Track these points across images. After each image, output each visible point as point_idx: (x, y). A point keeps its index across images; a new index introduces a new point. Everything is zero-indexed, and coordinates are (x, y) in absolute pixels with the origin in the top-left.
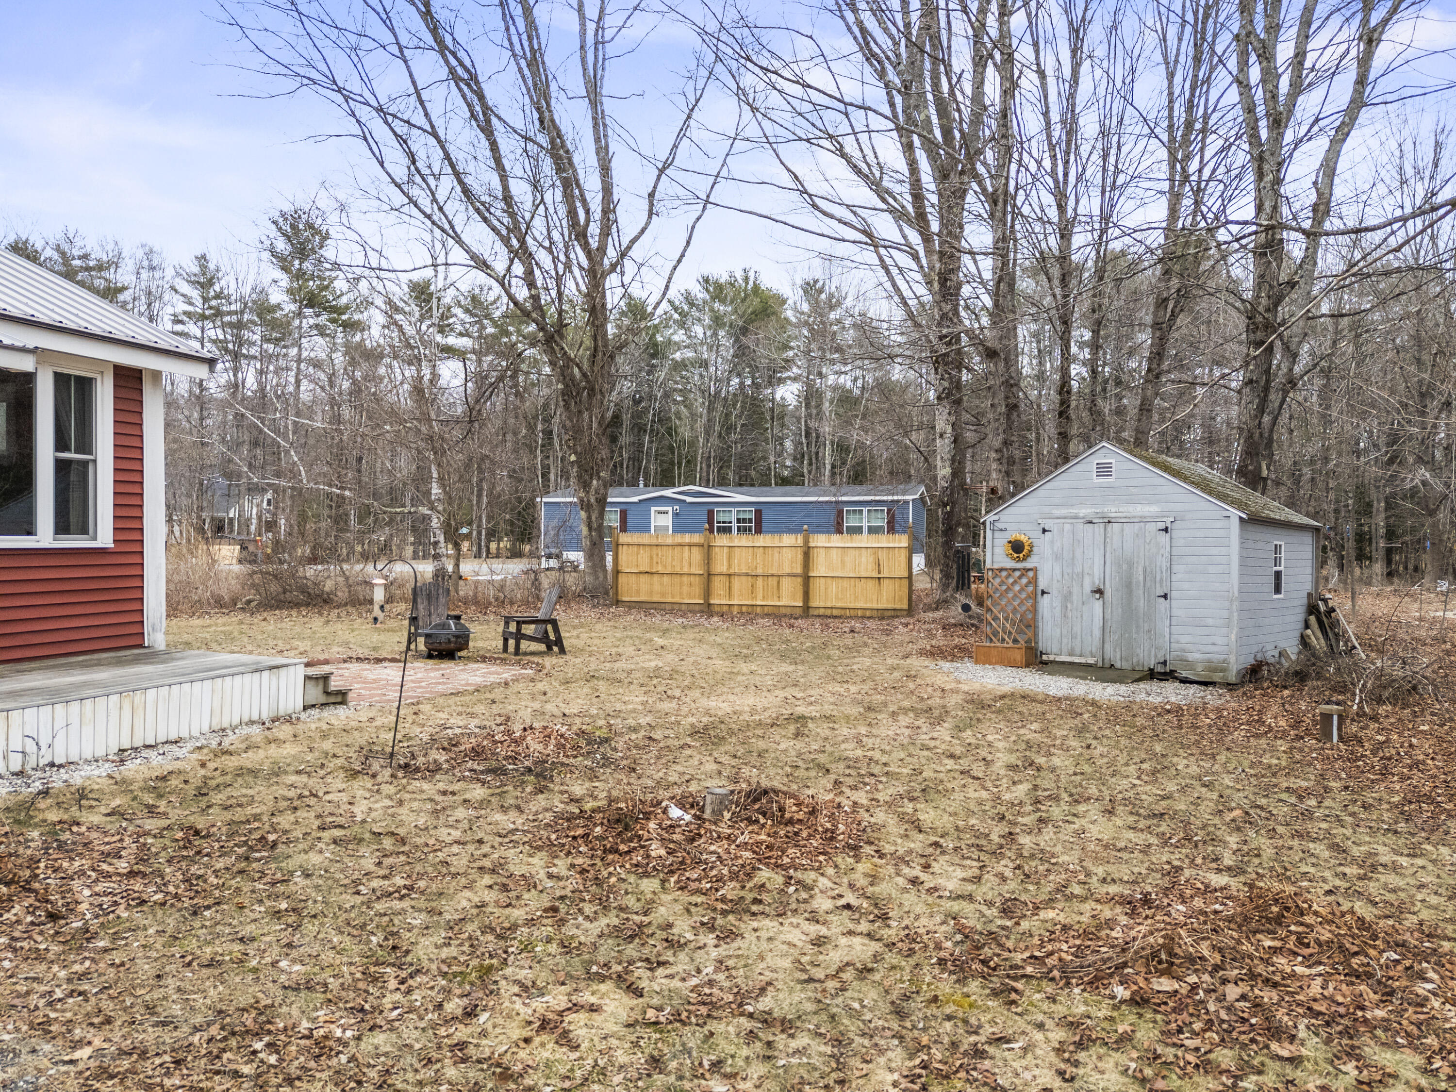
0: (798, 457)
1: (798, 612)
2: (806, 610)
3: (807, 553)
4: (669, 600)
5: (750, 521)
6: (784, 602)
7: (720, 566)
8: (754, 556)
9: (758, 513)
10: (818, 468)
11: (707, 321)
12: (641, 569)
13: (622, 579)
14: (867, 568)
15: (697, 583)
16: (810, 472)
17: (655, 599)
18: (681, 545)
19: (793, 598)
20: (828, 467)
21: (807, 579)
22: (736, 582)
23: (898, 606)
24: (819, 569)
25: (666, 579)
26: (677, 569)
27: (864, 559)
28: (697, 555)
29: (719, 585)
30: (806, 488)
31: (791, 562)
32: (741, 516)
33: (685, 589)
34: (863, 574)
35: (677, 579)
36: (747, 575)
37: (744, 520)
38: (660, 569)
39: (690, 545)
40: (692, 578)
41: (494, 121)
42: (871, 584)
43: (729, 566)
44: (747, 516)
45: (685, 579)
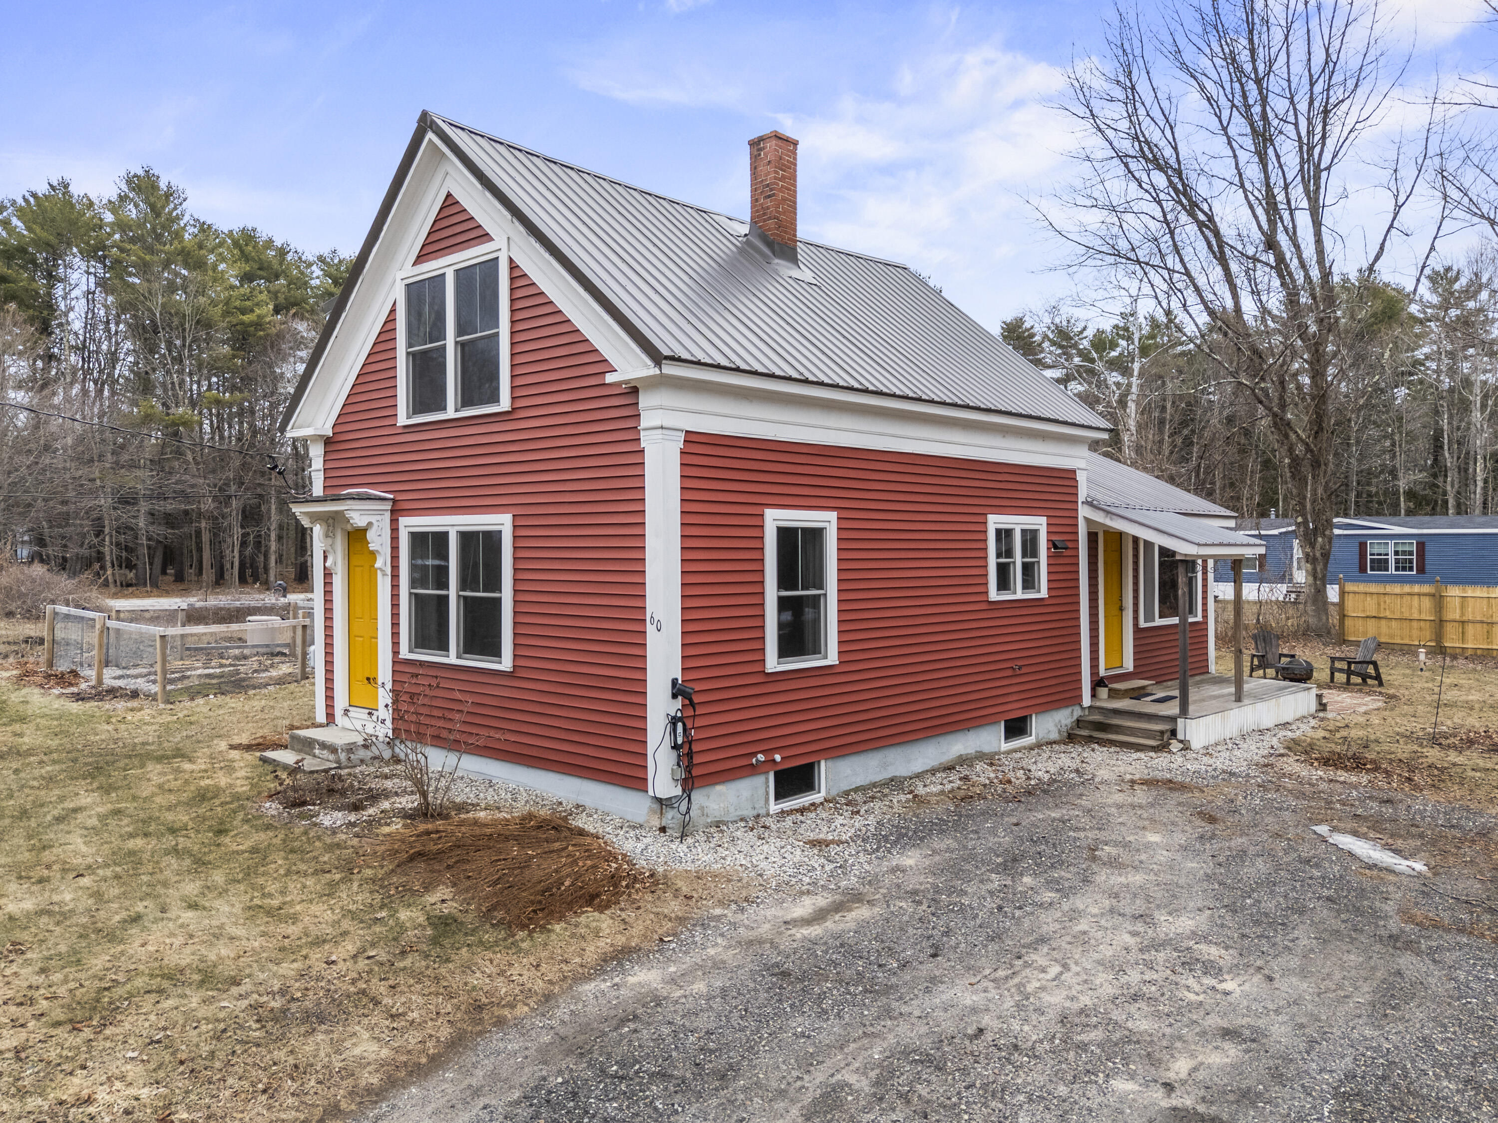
4: (1399, 641)
5: (1411, 553)
7: (1453, 613)
9: (1421, 546)
12: (1368, 614)
13: (1348, 622)
15: (1428, 628)
22: (1470, 629)
25: (1394, 623)
26: (1406, 615)
28: (1427, 603)
29: (1451, 630)
32: (1400, 549)
33: (1415, 633)
35: (1406, 624)
36: (1482, 622)
37: (1404, 553)
38: (1388, 614)
39: (1419, 595)
40: (1422, 623)
43: (1462, 614)
44: (1407, 548)
45: (1415, 624)
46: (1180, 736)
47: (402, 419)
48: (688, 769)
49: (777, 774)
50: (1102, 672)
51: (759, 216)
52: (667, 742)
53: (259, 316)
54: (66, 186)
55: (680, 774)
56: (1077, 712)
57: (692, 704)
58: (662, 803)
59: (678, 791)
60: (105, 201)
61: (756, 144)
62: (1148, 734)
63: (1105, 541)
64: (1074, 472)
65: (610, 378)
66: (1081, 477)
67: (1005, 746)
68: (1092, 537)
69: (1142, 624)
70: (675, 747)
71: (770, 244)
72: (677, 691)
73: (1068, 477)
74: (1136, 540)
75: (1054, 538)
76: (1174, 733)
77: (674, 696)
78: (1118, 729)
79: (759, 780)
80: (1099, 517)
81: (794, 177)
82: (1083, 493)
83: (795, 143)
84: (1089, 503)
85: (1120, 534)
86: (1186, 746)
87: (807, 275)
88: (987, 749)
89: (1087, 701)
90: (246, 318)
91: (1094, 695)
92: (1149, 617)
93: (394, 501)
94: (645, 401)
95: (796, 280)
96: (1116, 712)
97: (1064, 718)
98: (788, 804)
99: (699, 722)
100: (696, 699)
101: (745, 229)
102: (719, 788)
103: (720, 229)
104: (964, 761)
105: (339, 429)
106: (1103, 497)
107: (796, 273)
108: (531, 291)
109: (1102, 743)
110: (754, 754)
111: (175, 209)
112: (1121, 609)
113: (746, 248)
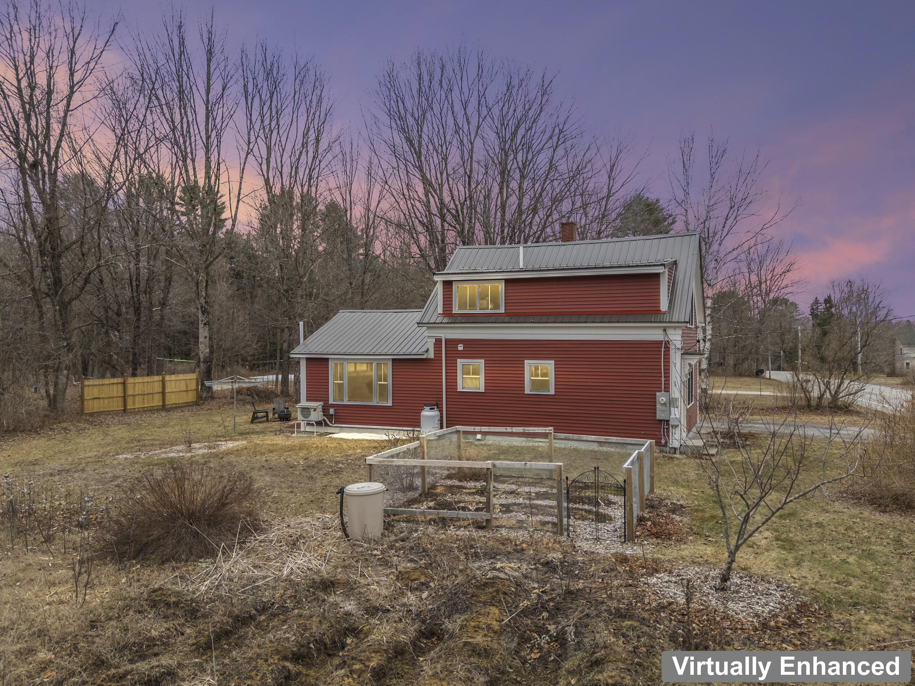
1: (161, 407)
6: (155, 404)
7: (130, 392)
8: (144, 386)
14: (183, 387)
15: (121, 400)
17: (101, 410)
18: (113, 384)
22: (137, 398)
25: (106, 400)
26: (112, 395)
28: (120, 387)
29: (130, 401)
31: (157, 387)
33: (115, 404)
34: (182, 389)
35: (111, 399)
36: (141, 394)
38: (103, 396)
39: (117, 384)
40: (118, 398)
42: (184, 393)
43: (134, 392)
45: (115, 399)
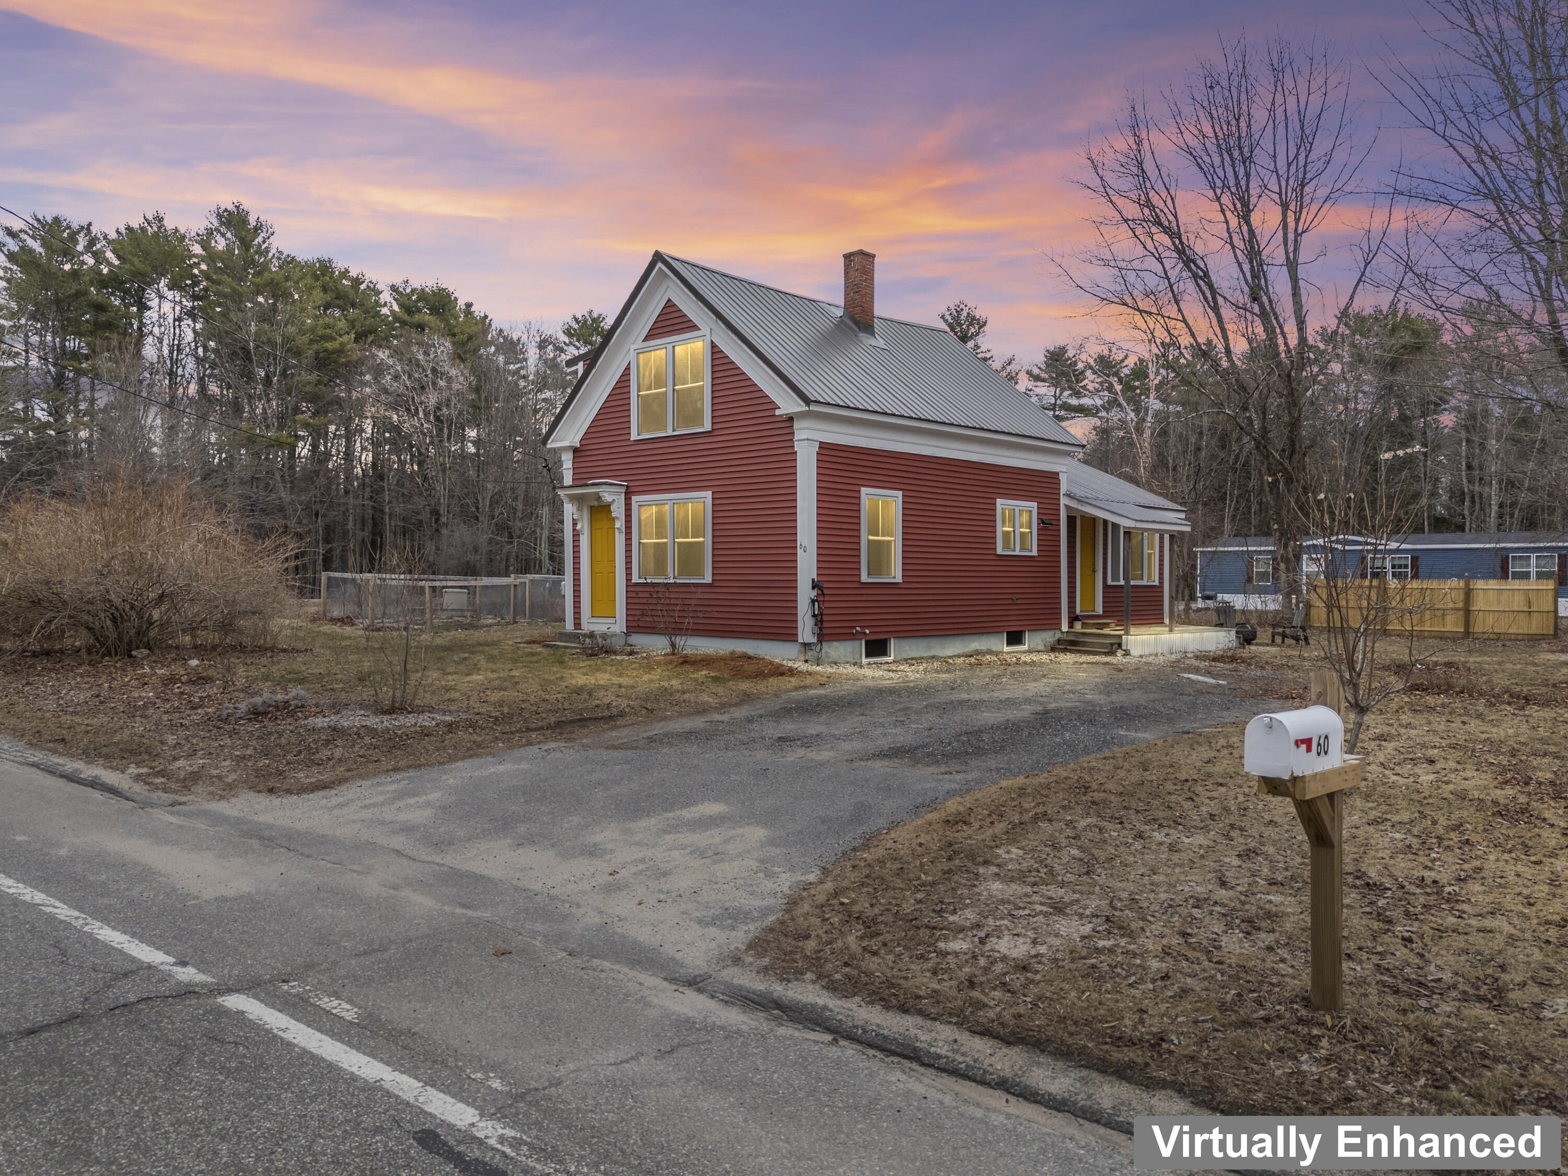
0: (1458, 495)
1: (1460, 635)
2: (1467, 634)
3: (1468, 593)
4: (1352, 626)
5: (1406, 566)
6: (1448, 628)
8: (1423, 595)
9: (1415, 559)
10: (1482, 509)
11: (1347, 359)
13: (1313, 611)
14: (1518, 603)
16: (1471, 514)
18: (1361, 587)
19: (1456, 625)
20: (1495, 508)
21: (1467, 612)
23: (1545, 632)
24: (1479, 604)
27: (1516, 598)
30: (1467, 535)
31: (1454, 600)
32: (1397, 562)
34: (1516, 609)
37: (1400, 566)
39: (1369, 587)
41: (1220, 300)
42: (1519, 616)
44: (1403, 562)
46: (1124, 647)
47: (634, 436)
48: (821, 629)
49: (866, 642)
50: (1078, 612)
51: (849, 304)
52: (810, 613)
53: (341, 344)
54: (160, 220)
55: (816, 630)
56: (1058, 635)
57: (823, 594)
58: (806, 645)
59: (815, 640)
60: (193, 234)
61: (848, 257)
62: (1103, 645)
63: (1082, 523)
64: (1058, 474)
65: (778, 412)
66: (1063, 478)
67: (1006, 649)
68: (1071, 520)
69: (1110, 582)
70: (814, 616)
71: (857, 323)
72: (815, 585)
73: (1053, 477)
74: (1105, 522)
75: (1043, 517)
76: (1120, 645)
77: (813, 588)
78: (1084, 644)
79: (857, 643)
80: (1074, 504)
81: (872, 279)
82: (1063, 489)
83: (874, 256)
84: (1067, 495)
85: (1094, 520)
86: (1127, 653)
87: (880, 343)
88: (994, 648)
89: (1065, 628)
90: (329, 345)
91: (1071, 625)
92: (1115, 577)
93: (627, 487)
94: (797, 425)
95: (874, 347)
96: (1083, 634)
97: (1049, 637)
98: (872, 660)
99: (827, 605)
100: (826, 592)
101: (840, 313)
102: (836, 644)
103: (823, 312)
104: (978, 653)
105: (584, 442)
106: (1079, 492)
107: (873, 342)
108: (725, 361)
109: (1071, 651)
110: (854, 627)
111: (264, 242)
112: (1094, 571)
113: (840, 325)
